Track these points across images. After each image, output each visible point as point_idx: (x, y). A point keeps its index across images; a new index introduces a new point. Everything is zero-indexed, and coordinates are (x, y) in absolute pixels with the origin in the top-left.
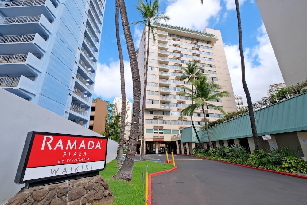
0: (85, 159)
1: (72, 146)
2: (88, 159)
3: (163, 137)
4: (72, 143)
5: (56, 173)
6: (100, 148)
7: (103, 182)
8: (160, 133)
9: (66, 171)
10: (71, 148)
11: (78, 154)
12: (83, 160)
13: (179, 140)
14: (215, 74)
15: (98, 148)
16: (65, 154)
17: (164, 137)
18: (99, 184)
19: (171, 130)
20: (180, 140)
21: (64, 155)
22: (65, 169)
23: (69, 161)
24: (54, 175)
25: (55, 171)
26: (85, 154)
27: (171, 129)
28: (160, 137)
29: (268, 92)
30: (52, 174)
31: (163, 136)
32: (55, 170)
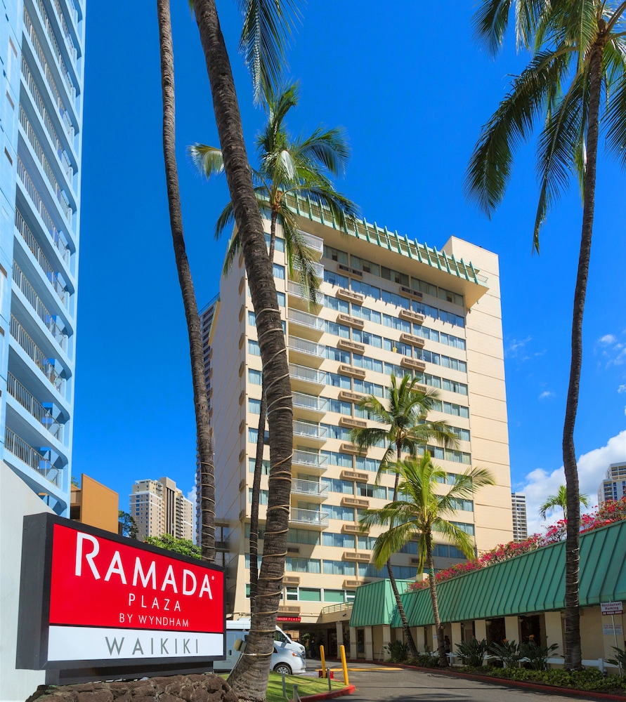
0: (178, 622)
1: (145, 576)
2: (186, 623)
3: (298, 608)
4: (146, 569)
5: (119, 651)
6: (211, 597)
7: (227, 691)
8: (290, 597)
9: (140, 649)
10: (145, 583)
11: (162, 603)
12: (176, 622)
13: (344, 619)
14: (464, 416)
15: (206, 593)
16: (132, 597)
17: (302, 610)
18: (218, 694)
19: (322, 591)
20: (348, 618)
21: (130, 600)
22: (138, 642)
23: (143, 619)
24: (115, 656)
25: (117, 646)
26: (177, 606)
27: (322, 586)
28: (290, 608)
29: (600, 491)
30: (111, 651)
31: (298, 606)
32: (115, 642)
